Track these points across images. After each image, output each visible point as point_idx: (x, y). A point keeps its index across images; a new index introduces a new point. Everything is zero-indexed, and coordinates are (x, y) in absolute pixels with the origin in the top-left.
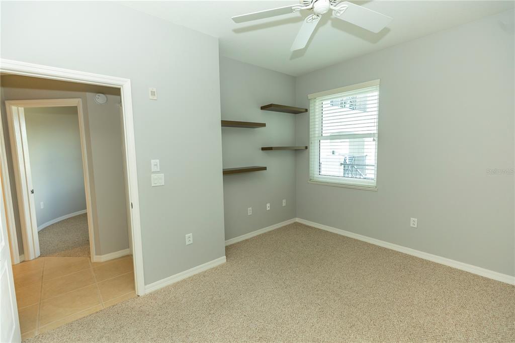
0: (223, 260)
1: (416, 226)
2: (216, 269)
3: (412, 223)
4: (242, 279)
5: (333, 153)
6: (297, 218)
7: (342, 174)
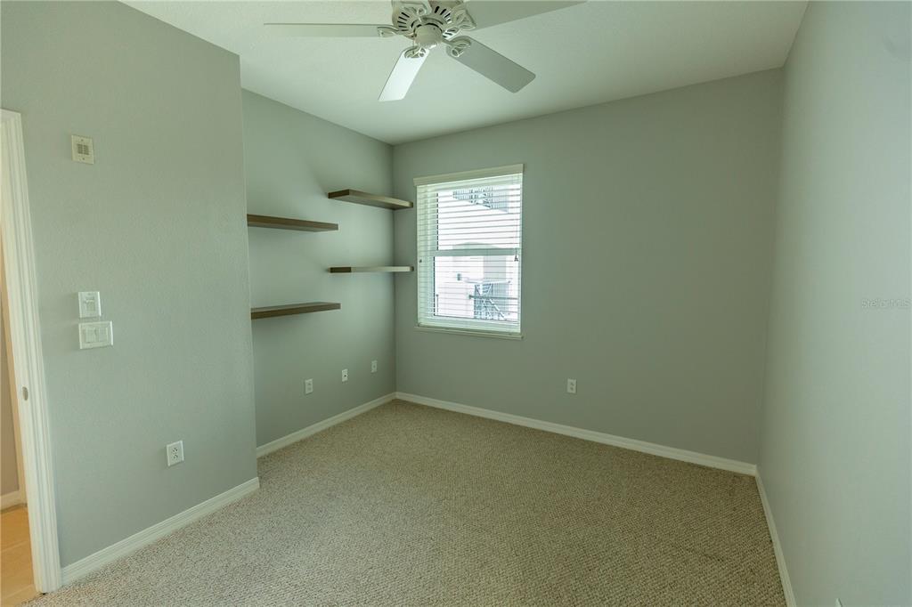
0: (253, 484)
1: (574, 392)
2: (238, 504)
3: (569, 386)
4: (291, 517)
5: (459, 279)
6: (397, 393)
7: (471, 314)
